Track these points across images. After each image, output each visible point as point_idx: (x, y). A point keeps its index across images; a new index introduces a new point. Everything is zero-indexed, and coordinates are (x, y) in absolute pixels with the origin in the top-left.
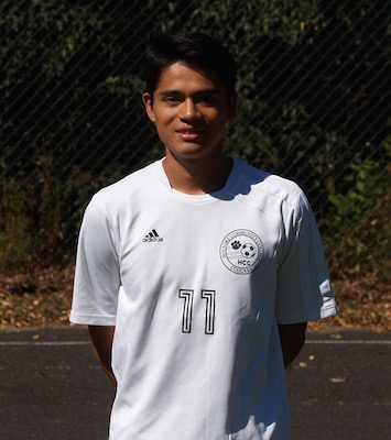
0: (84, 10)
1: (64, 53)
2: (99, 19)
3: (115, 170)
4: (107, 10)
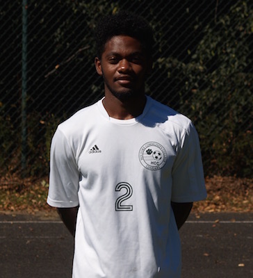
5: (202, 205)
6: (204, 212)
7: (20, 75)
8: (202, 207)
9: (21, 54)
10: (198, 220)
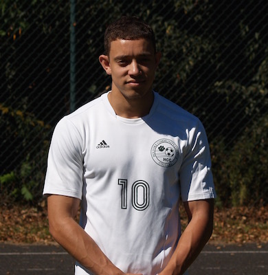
0: (199, 38)
1: (187, 67)
2: (209, 44)
3: (219, 140)
4: (214, 37)
5: (264, 234)
6: (265, 242)
7: (69, 96)
8: (264, 237)
9: (69, 76)
10: (260, 250)
